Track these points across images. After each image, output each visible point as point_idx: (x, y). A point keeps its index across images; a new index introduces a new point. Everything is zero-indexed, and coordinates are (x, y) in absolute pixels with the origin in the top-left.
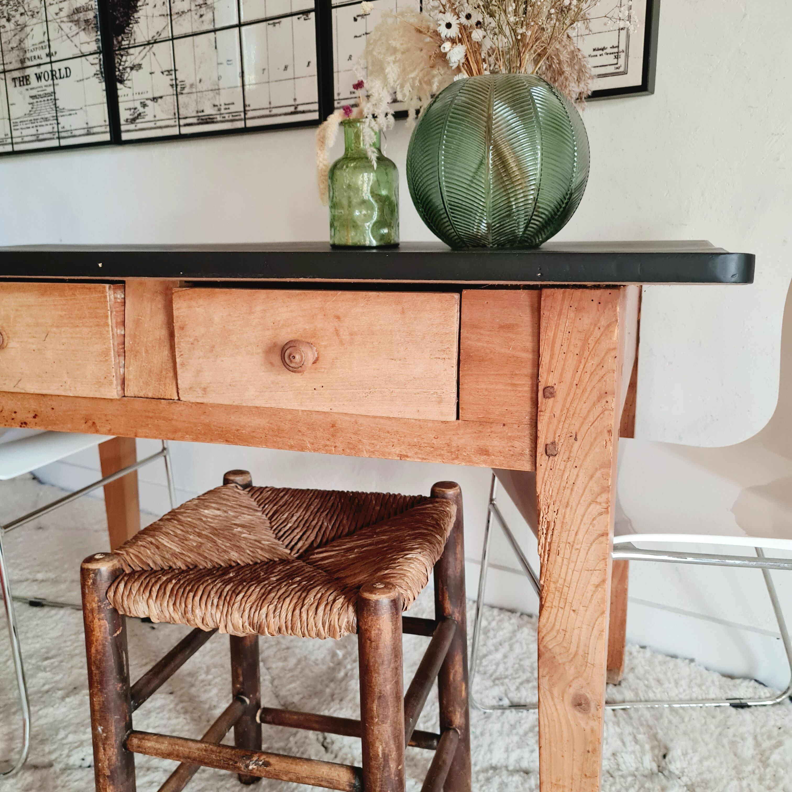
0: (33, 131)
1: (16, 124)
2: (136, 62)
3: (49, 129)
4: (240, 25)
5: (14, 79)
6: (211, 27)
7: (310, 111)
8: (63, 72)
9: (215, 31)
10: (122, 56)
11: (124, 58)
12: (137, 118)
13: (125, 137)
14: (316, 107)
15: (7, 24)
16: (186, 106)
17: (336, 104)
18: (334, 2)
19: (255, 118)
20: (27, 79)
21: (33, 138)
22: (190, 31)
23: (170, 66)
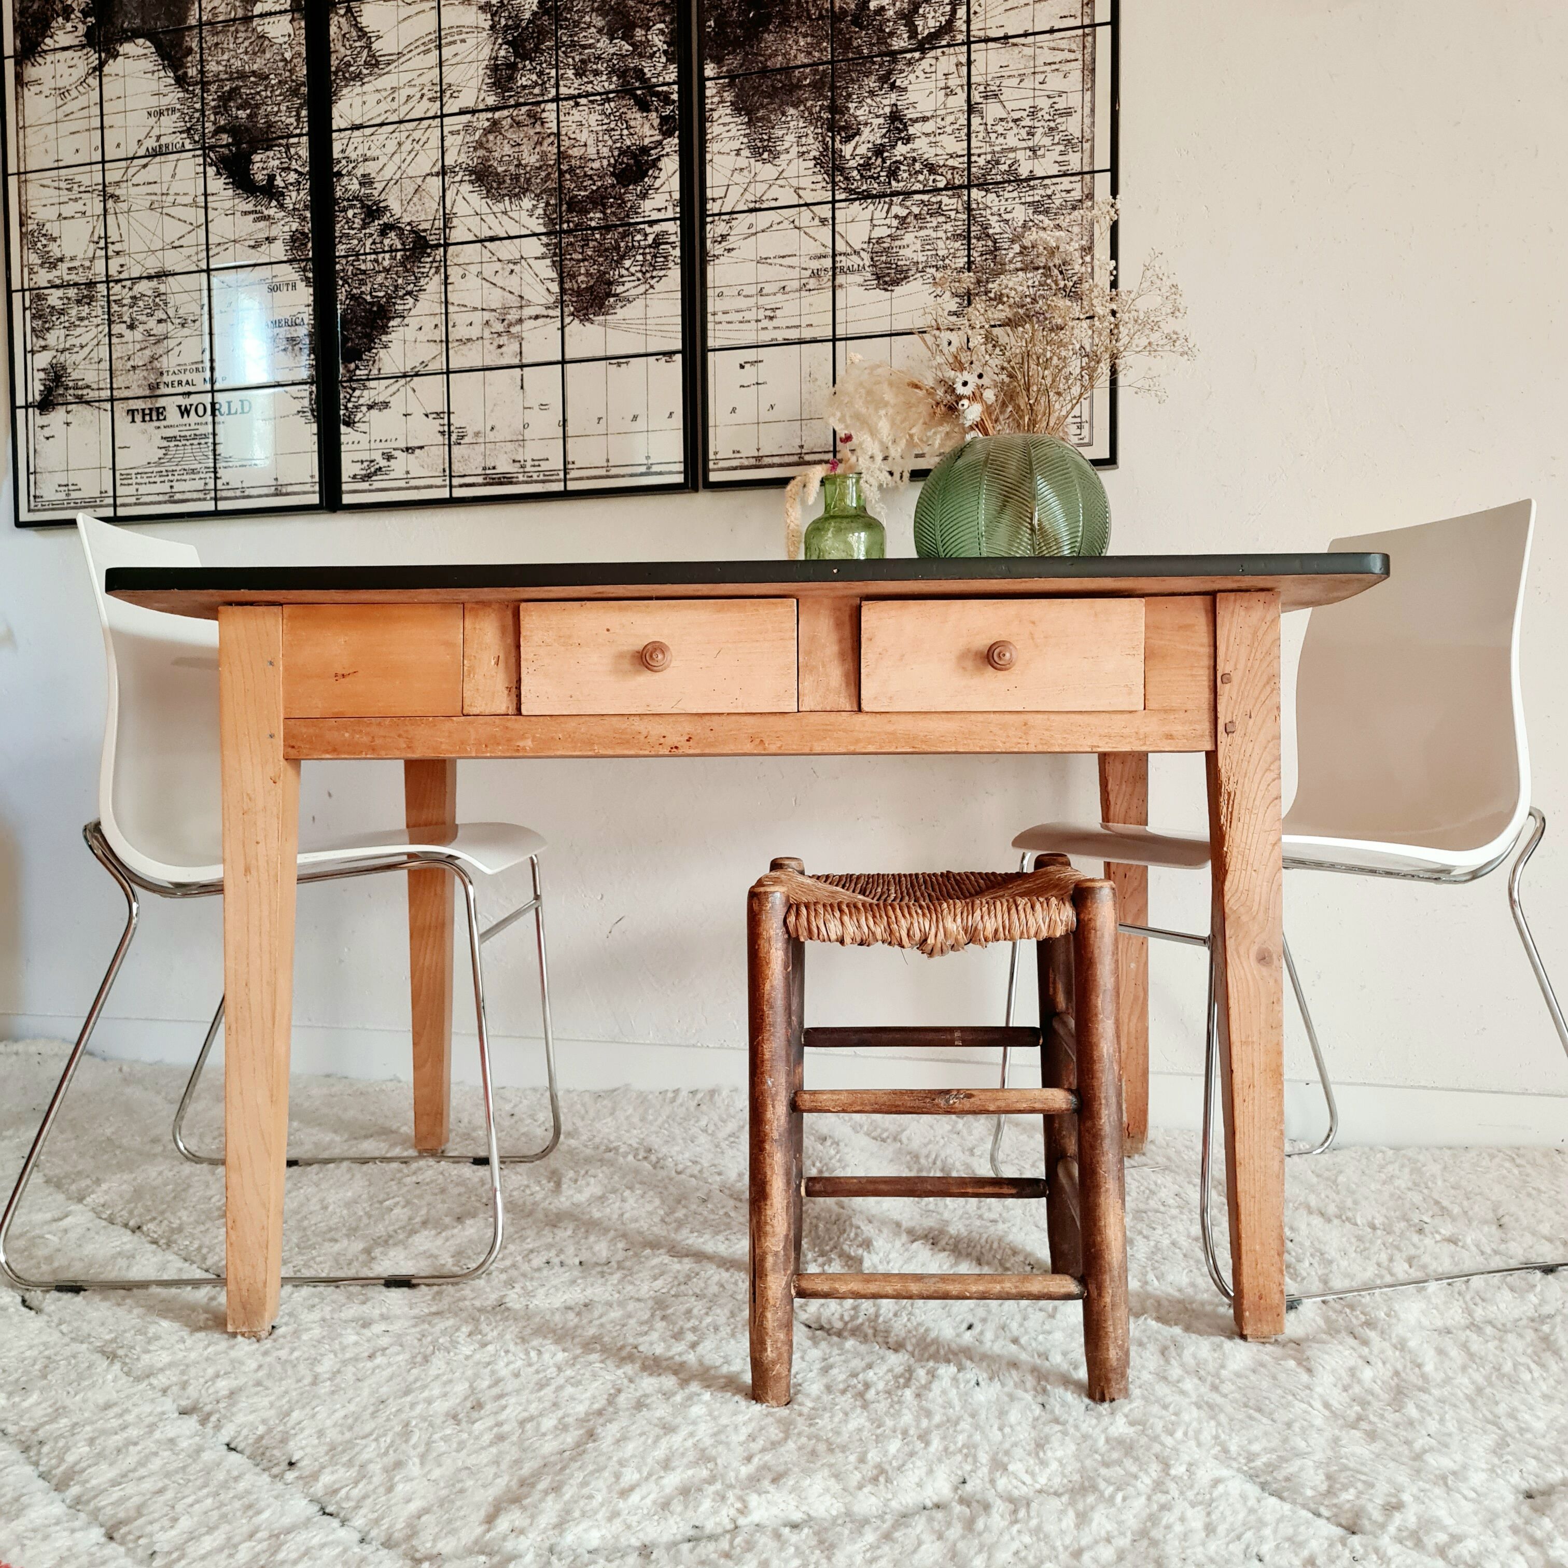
0: (165, 488)
1: (127, 477)
2: (380, 399)
3: (199, 485)
4: (563, 362)
5: (132, 412)
6: (516, 361)
7: (671, 473)
8: (236, 406)
9: (522, 366)
10: (354, 390)
11: (357, 393)
12: (375, 474)
13: (347, 499)
14: (681, 467)
15: (128, 333)
16: (465, 460)
17: (711, 465)
18: (711, 343)
19: (581, 479)
20: (160, 413)
21: (161, 498)
22: (478, 364)
23: (441, 407)
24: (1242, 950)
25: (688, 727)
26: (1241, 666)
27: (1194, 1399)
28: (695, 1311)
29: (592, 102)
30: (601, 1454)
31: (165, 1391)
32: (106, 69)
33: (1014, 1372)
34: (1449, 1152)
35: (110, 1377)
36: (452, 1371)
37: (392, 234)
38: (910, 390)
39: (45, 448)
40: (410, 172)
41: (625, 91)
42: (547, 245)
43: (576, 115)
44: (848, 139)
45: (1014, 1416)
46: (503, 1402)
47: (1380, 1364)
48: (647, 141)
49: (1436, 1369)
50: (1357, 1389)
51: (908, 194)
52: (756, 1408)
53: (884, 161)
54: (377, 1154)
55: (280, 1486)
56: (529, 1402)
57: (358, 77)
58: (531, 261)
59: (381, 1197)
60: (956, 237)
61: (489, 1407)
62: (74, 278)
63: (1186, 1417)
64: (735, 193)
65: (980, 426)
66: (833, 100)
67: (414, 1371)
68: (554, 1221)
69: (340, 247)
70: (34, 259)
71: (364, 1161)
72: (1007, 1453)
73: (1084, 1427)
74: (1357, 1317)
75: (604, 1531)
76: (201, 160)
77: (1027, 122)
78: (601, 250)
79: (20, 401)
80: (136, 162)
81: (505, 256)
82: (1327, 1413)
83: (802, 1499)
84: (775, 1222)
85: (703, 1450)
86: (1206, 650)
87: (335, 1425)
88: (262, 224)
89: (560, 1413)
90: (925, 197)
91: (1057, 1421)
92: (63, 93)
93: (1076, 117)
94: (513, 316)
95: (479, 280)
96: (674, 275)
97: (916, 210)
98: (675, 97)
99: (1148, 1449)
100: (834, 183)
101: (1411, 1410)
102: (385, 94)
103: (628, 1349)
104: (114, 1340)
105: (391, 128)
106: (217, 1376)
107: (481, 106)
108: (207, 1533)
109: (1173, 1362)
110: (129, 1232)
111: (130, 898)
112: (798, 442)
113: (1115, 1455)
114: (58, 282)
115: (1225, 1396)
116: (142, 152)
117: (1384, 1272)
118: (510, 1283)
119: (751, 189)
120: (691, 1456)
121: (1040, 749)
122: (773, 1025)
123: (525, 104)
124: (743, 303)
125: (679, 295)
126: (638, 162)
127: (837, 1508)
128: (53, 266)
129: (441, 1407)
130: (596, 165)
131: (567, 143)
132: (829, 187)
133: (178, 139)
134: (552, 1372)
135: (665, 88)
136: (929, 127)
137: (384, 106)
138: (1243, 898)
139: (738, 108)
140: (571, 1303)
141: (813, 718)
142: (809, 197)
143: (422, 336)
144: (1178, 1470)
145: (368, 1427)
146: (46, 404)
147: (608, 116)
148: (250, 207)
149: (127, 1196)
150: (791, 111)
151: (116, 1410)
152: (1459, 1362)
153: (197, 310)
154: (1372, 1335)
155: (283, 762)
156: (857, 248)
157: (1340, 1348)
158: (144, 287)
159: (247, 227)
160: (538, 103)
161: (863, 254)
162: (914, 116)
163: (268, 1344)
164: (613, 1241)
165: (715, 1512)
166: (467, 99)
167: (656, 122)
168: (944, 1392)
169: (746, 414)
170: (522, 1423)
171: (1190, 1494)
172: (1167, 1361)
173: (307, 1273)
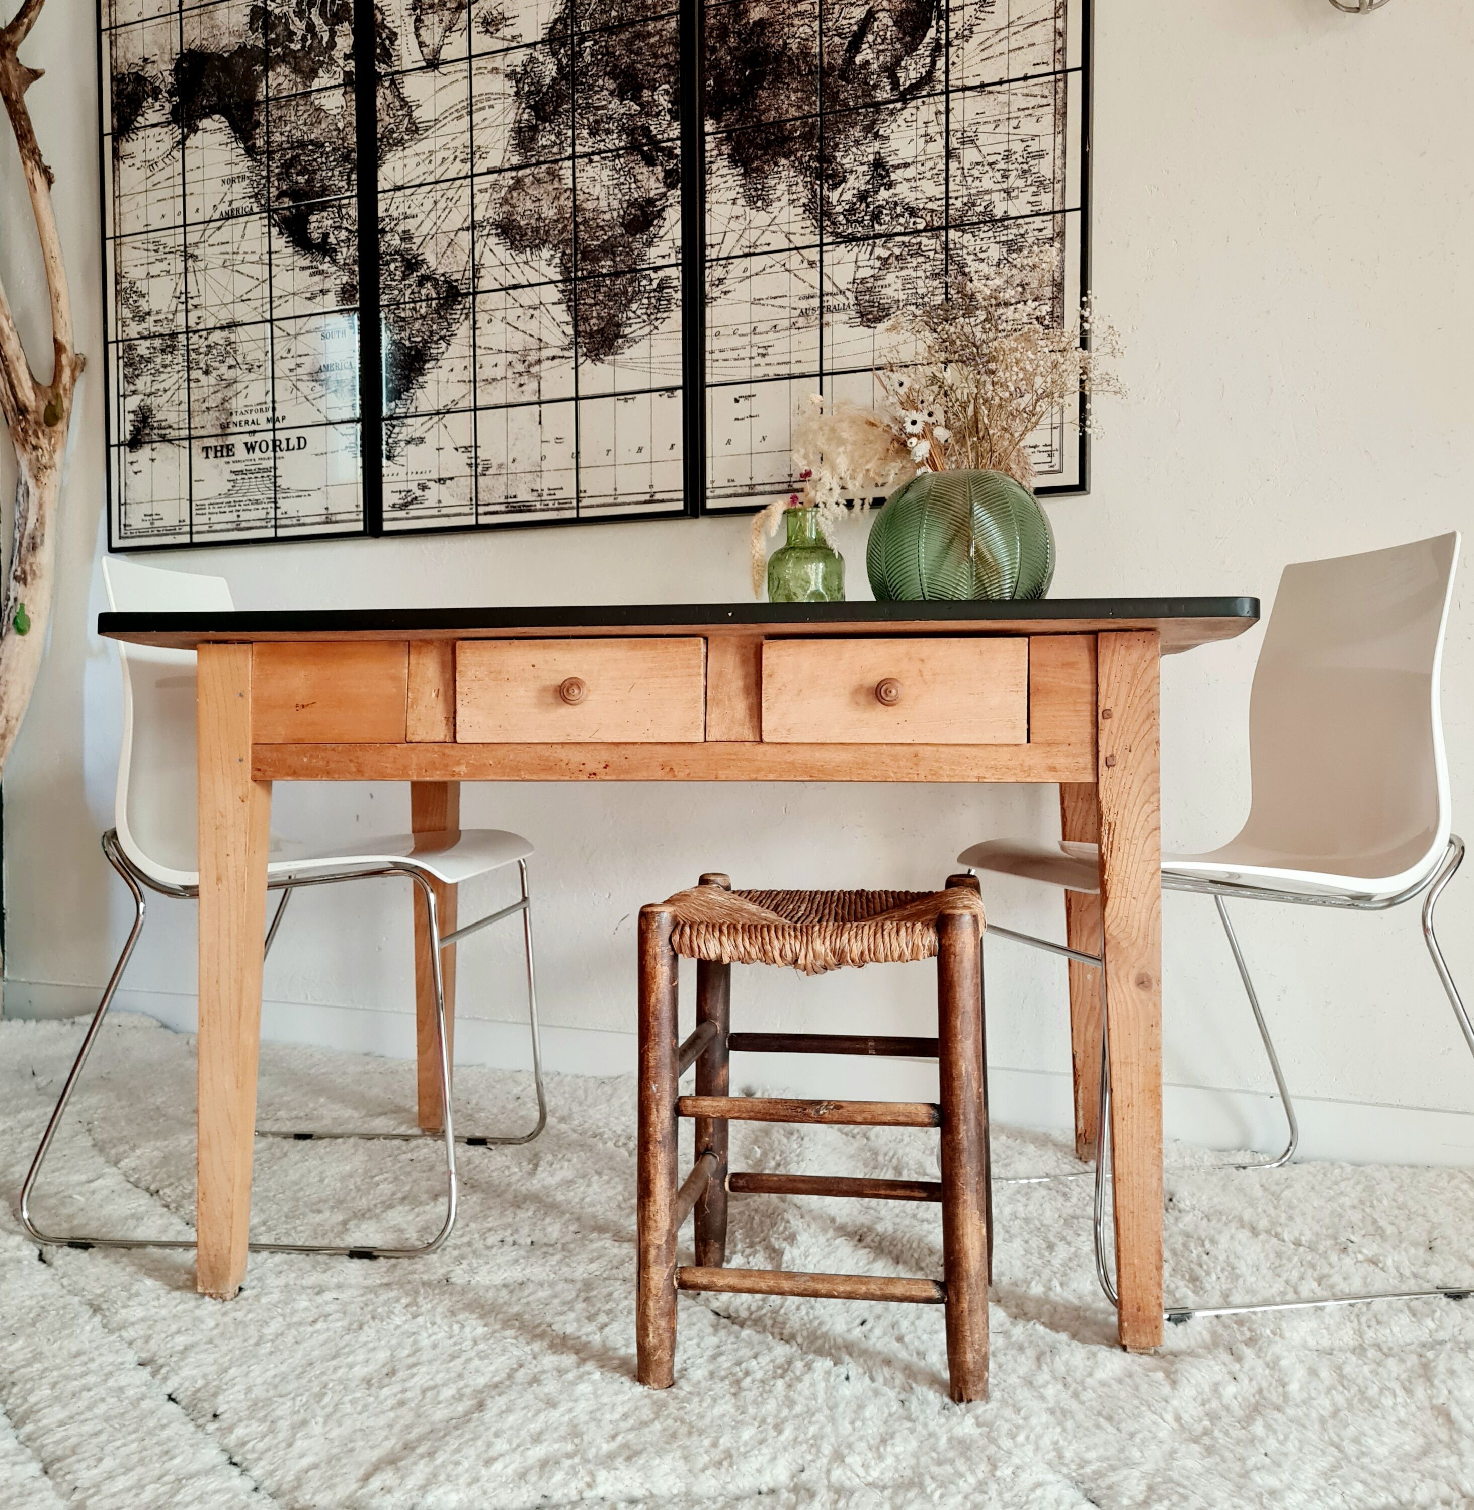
0: (231, 517)
1: (201, 507)
2: (416, 435)
3: (262, 514)
4: (577, 399)
5: (206, 449)
6: (535, 399)
7: (672, 500)
8: (293, 442)
9: (540, 403)
10: (394, 426)
11: (397, 430)
12: (411, 503)
13: (387, 526)
14: (681, 495)
15: (203, 378)
16: (490, 490)
17: (709, 493)
18: (709, 379)
19: (592, 506)
20: (229, 449)
21: (230, 526)
22: (502, 402)
23: (468, 441)
24: (1122, 974)
25: (604, 755)
26: (1121, 702)
27: (1051, 1405)
28: (616, 1295)
29: (604, 159)
30: (483, 1424)
31: (130, 1344)
32: (188, 143)
33: (886, 1370)
34: (1409, 1171)
35: (88, 1328)
36: (379, 1340)
37: (429, 285)
38: (867, 427)
39: (133, 480)
40: (444, 228)
41: (633, 148)
42: (563, 291)
43: (590, 171)
44: (835, 186)
45: (870, 1411)
46: (415, 1370)
47: (1246, 1381)
48: (652, 194)
49: (1301, 1389)
50: (1215, 1404)
51: (890, 236)
52: (639, 1389)
53: (868, 206)
54: (384, 1131)
55: (200, 1435)
56: (438, 1372)
57: (400, 142)
58: (549, 307)
59: (375, 1172)
60: (935, 276)
61: (401, 1375)
62: (159, 329)
63: (1034, 1421)
64: (731, 239)
65: (930, 461)
66: (821, 150)
67: (347, 1338)
68: (518, 1202)
69: (383, 297)
70: (127, 313)
71: (370, 1137)
72: (850, 1446)
73: (932, 1426)
74: (1242, 1333)
75: (462, 1495)
76: (266, 222)
77: (1002, 165)
78: (611, 295)
79: (114, 440)
80: (212, 225)
81: (526, 303)
82: (1176, 1426)
83: (647, 1477)
84: (658, 1218)
85: (575, 1426)
86: (1088, 687)
87: (264, 1383)
88: (317, 278)
89: (461, 1384)
90: (906, 239)
91: (909, 1419)
92: (152, 165)
93: (1049, 159)
94: (533, 357)
95: (503, 325)
96: (676, 317)
97: (897, 251)
98: (678, 151)
99: (983, 1449)
100: (822, 228)
101: (1258, 1428)
102: (423, 157)
103: (543, 1327)
104: (101, 1295)
105: (429, 188)
106: (179, 1332)
107: (507, 166)
108: (124, 1474)
109: (1045, 1367)
110: (148, 1195)
111: (138, 897)
112: (787, 471)
113: (951, 1454)
114: (146, 333)
115: (1082, 1403)
116: (217, 216)
117: (1290, 1290)
118: (459, 1260)
119: (746, 235)
120: (563, 1430)
121: (929, 778)
122: (658, 1035)
123: (545, 162)
124: (737, 341)
125: (680, 335)
126: (644, 213)
127: (678, 1487)
128: (142, 319)
129: (360, 1371)
130: (607, 217)
131: (581, 197)
132: (817, 231)
133: (247, 203)
134: (467, 1344)
135: (669, 144)
136: (910, 172)
137: (423, 168)
138: (1123, 924)
139: (735, 160)
140: (511, 1280)
141: (720, 748)
142: (798, 241)
143: (453, 377)
144: (1005, 1472)
145: (290, 1387)
146: (135, 443)
147: (618, 172)
148: (307, 263)
149: (156, 1162)
150: (783, 161)
151: (84, 1358)
152: (1327, 1383)
153: (262, 356)
154: (1248, 1352)
155: (251, 784)
156: (843, 288)
157: (1212, 1363)
158: (218, 337)
159: (304, 281)
160: (556, 162)
161: (848, 294)
162: (896, 163)
163: (229, 1305)
164: (566, 1224)
165: (566, 1484)
166: (494, 160)
167: (661, 175)
168: (813, 1384)
169: (741, 445)
170: (424, 1392)
171: (1007, 1496)
172: (1039, 1367)
173: (285, 1241)
